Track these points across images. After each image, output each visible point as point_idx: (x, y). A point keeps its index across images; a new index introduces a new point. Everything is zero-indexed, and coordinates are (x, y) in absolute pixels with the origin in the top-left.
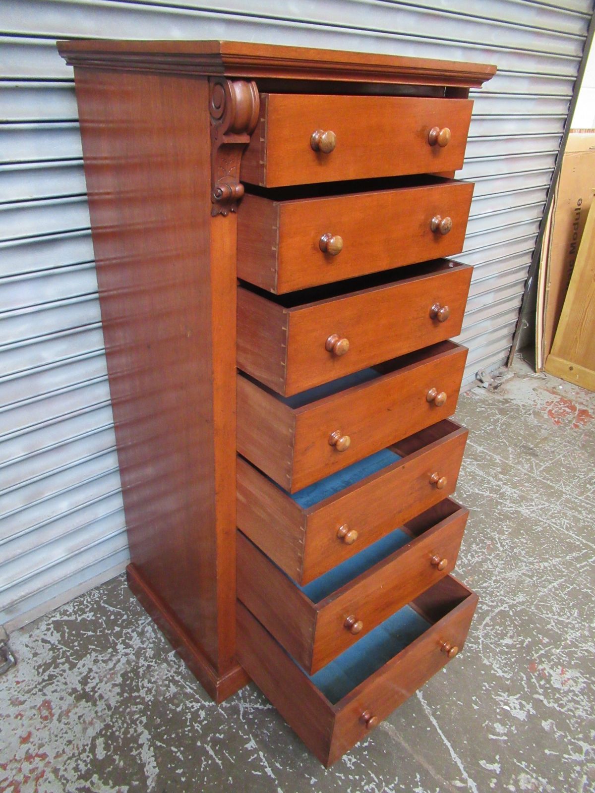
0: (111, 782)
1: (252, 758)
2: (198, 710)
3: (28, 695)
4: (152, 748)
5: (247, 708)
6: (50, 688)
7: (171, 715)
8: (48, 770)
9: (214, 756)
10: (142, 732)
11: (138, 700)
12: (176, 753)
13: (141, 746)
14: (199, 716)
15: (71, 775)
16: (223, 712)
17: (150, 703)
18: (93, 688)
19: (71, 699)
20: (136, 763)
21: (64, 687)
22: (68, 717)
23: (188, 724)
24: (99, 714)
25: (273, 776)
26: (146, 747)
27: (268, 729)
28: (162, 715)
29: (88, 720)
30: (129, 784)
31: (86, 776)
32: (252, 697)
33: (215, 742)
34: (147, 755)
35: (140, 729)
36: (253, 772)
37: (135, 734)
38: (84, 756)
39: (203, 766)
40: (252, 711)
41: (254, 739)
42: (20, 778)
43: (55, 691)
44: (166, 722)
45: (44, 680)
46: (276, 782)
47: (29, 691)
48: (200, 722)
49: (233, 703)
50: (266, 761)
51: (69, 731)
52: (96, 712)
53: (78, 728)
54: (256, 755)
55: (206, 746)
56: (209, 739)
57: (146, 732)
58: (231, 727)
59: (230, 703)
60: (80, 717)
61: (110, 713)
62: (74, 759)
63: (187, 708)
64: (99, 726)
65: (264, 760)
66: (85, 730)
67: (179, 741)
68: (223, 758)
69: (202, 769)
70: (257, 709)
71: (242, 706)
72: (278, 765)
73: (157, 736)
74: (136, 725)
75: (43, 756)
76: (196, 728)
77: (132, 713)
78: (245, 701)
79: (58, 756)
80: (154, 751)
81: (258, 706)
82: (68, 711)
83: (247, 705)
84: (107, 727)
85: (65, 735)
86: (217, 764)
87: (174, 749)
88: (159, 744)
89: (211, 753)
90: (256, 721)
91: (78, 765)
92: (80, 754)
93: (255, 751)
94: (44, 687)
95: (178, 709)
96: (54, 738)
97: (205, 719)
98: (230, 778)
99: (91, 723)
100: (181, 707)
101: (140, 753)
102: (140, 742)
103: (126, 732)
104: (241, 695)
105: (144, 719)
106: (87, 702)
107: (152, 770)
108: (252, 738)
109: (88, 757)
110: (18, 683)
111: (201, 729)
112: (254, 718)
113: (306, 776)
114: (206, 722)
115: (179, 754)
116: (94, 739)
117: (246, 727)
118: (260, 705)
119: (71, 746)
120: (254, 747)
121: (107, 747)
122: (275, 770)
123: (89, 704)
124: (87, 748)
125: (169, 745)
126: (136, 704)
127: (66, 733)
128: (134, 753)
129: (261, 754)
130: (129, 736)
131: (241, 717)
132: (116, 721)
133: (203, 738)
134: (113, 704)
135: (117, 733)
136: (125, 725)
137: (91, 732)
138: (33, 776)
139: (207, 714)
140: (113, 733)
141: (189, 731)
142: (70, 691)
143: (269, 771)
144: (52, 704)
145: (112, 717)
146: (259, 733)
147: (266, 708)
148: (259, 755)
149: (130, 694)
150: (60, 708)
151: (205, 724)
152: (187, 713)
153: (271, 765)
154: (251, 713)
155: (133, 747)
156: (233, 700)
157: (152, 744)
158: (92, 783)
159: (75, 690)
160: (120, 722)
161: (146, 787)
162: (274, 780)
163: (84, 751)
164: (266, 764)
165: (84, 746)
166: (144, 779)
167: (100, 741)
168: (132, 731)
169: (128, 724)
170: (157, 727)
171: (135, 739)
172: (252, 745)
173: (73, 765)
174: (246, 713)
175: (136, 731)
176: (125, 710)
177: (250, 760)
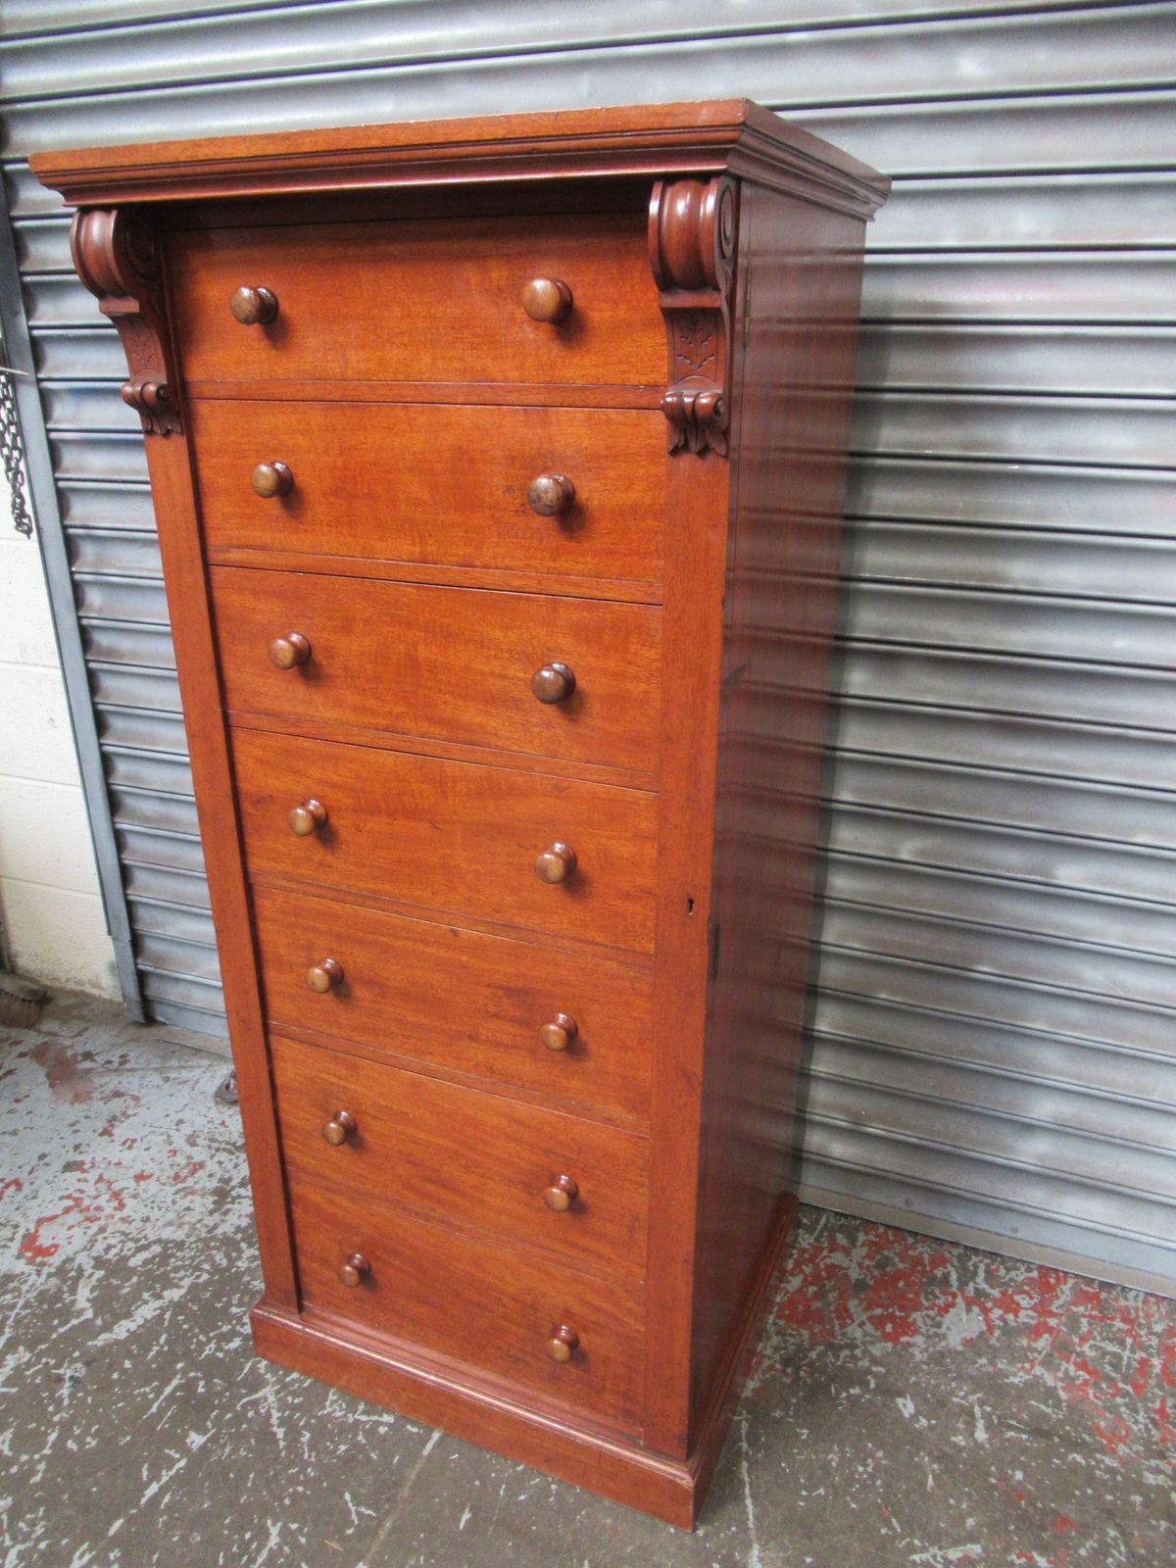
0: (96, 1294)
1: (172, 1452)
2: (240, 1334)
3: (207, 1142)
4: (158, 1312)
5: (266, 1399)
6: (223, 1156)
7: (220, 1305)
8: (102, 1222)
9: (162, 1397)
10: (183, 1287)
11: (234, 1254)
12: (158, 1344)
13: (159, 1297)
14: (230, 1340)
15: (99, 1248)
16: (246, 1370)
17: (233, 1270)
18: (239, 1197)
19: (214, 1184)
20: (131, 1306)
21: (230, 1166)
22: (186, 1196)
23: (211, 1334)
24: (198, 1226)
25: (144, 1501)
26: (159, 1303)
27: (235, 1450)
28: (217, 1296)
29: (187, 1219)
30: (96, 1316)
31: (99, 1263)
32: (290, 1399)
33: (189, 1386)
34: (146, 1312)
35: (186, 1282)
36: (146, 1466)
37: (176, 1281)
38: (130, 1244)
39: (142, 1390)
40: (263, 1411)
41: (209, 1440)
42: (86, 1202)
43: (220, 1163)
44: (207, 1308)
45: (234, 1144)
46: (134, 1511)
47: (212, 1140)
48: (219, 1349)
49: (268, 1376)
50: (171, 1478)
51: (163, 1210)
52: (200, 1221)
53: (171, 1216)
54: (177, 1456)
55: (178, 1376)
56: (192, 1374)
57: (183, 1291)
58: (221, 1394)
59: (267, 1372)
60: (188, 1209)
61: (204, 1235)
62: (123, 1238)
63: (239, 1319)
64: (179, 1235)
65: (171, 1473)
66: (171, 1223)
67: (178, 1338)
68: (161, 1411)
69: (136, 1392)
70: (269, 1415)
71: (268, 1393)
72: (167, 1499)
73: (178, 1307)
74: (192, 1274)
75: (121, 1206)
76: (207, 1348)
77: (210, 1259)
78: (278, 1392)
79: (123, 1220)
80: (154, 1317)
81: (276, 1414)
82: (192, 1193)
83: (271, 1399)
84: (180, 1245)
85: (156, 1209)
86: (150, 1407)
87: (162, 1340)
88: (167, 1316)
89: (168, 1390)
90: (244, 1426)
91: (115, 1246)
92: (132, 1239)
93: (185, 1450)
94: (225, 1150)
95: (234, 1310)
96: (148, 1202)
97: (227, 1352)
98: (129, 1438)
99: (181, 1226)
100: (238, 1310)
101: (146, 1302)
102: (166, 1294)
103: (176, 1269)
104: (288, 1379)
105: (205, 1277)
106: (214, 1203)
107: (122, 1330)
108: (209, 1435)
109: (129, 1250)
110: (223, 1123)
111: (207, 1355)
112: (249, 1421)
113: (155, 1557)
114: (220, 1355)
115: (156, 1348)
116: (159, 1241)
117: (229, 1416)
118: (278, 1418)
119: (141, 1224)
120: (193, 1446)
121: (146, 1262)
122: (156, 1498)
123: (212, 1206)
124: (143, 1242)
125: (168, 1330)
126: (227, 1255)
127: (160, 1209)
128: (146, 1295)
129: (183, 1463)
130: (172, 1275)
131: (244, 1400)
132: (192, 1249)
133: (194, 1365)
134: (219, 1231)
135: (173, 1260)
136: (187, 1263)
137: (168, 1233)
138: (92, 1213)
139: (236, 1351)
140: (173, 1255)
141: (199, 1342)
142: (227, 1176)
143: (154, 1488)
144: (201, 1171)
145: (198, 1240)
146: (222, 1441)
147: (275, 1429)
148: (178, 1460)
149: (243, 1239)
150: (196, 1183)
151: (217, 1357)
152: (230, 1322)
153: (163, 1490)
154: (257, 1412)
155: (155, 1289)
156: (274, 1373)
157: (163, 1310)
158: (91, 1275)
159: (230, 1179)
160: (192, 1253)
161: (95, 1336)
162: (137, 1505)
163: (138, 1240)
164: (165, 1479)
165: (145, 1237)
166: (107, 1327)
167: (157, 1249)
168: (182, 1273)
169: (190, 1265)
170: (195, 1299)
171: (169, 1284)
172: (196, 1440)
173: (113, 1241)
174: (255, 1404)
175: (181, 1279)
176: (215, 1248)
177: (167, 1451)
